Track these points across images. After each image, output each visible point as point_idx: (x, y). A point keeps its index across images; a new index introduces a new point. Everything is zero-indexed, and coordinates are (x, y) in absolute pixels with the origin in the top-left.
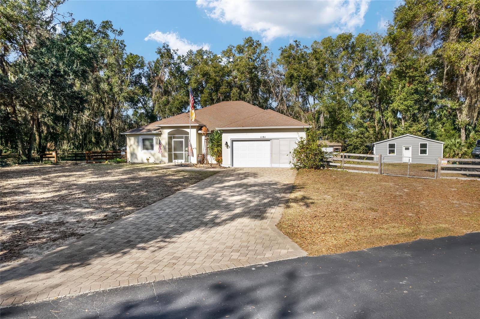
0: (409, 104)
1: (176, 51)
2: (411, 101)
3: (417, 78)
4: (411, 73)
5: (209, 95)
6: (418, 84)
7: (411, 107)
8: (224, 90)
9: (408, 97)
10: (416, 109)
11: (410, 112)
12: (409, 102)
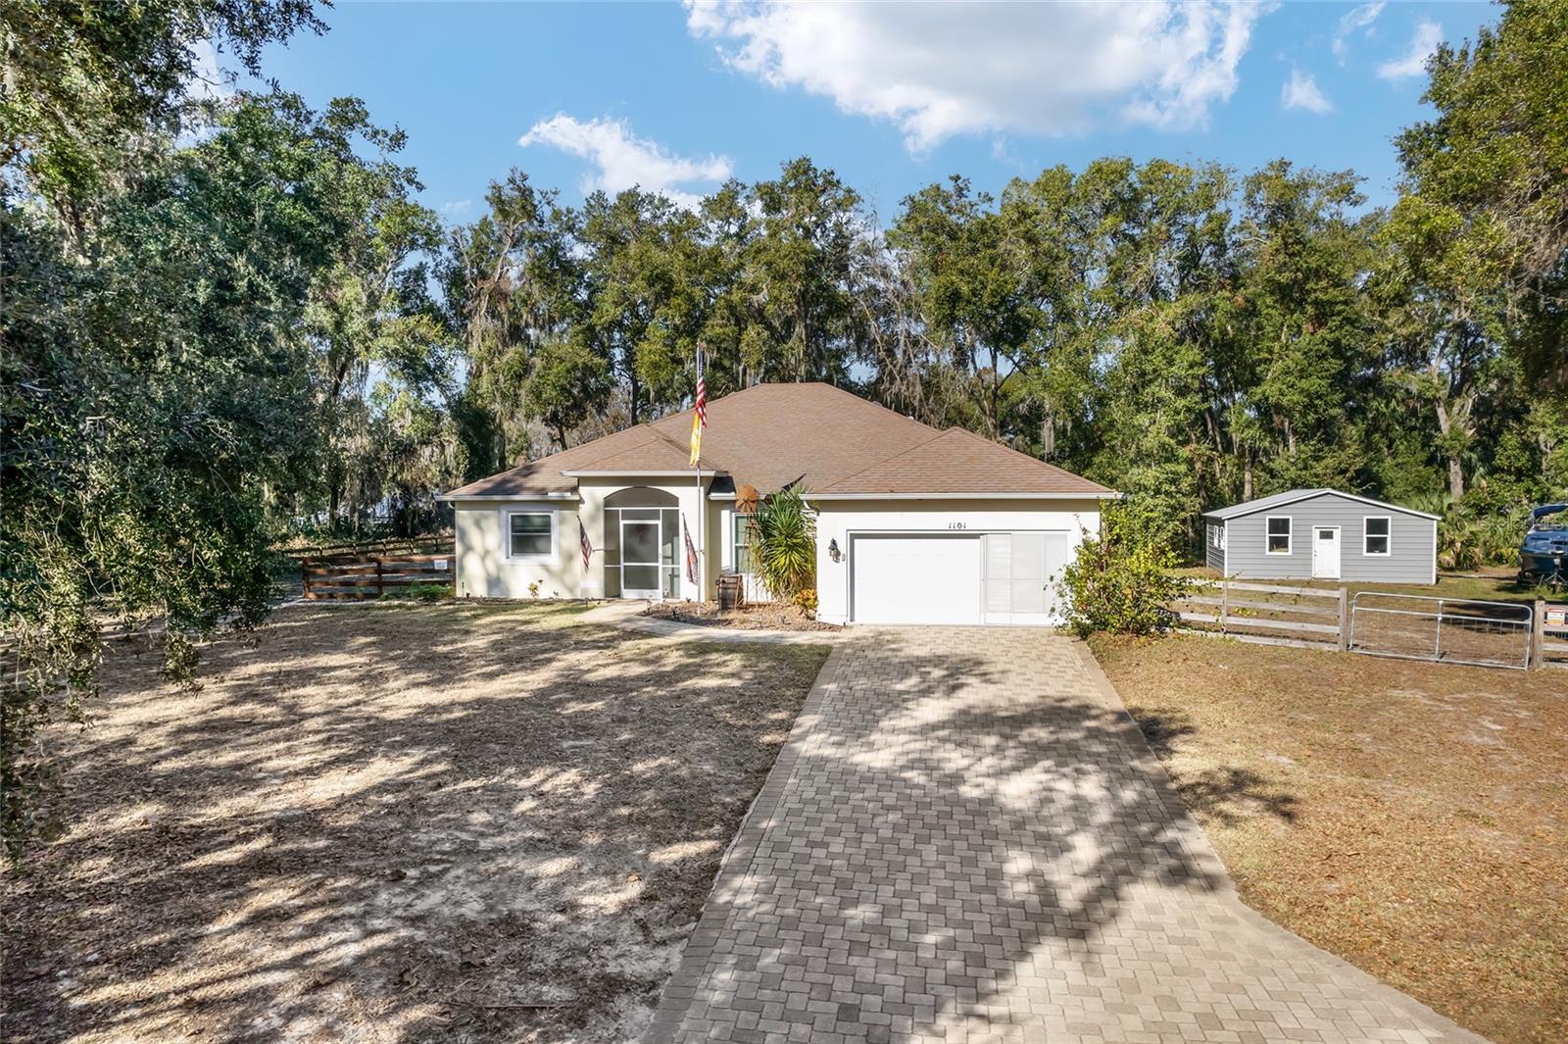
0: (1312, 390)
1: (552, 196)
2: (1322, 378)
3: (1340, 307)
4: (1320, 290)
5: (665, 345)
6: (1340, 327)
7: (1319, 397)
8: (718, 330)
9: (1310, 365)
10: (1334, 406)
11: (1316, 412)
12: (1314, 384)
